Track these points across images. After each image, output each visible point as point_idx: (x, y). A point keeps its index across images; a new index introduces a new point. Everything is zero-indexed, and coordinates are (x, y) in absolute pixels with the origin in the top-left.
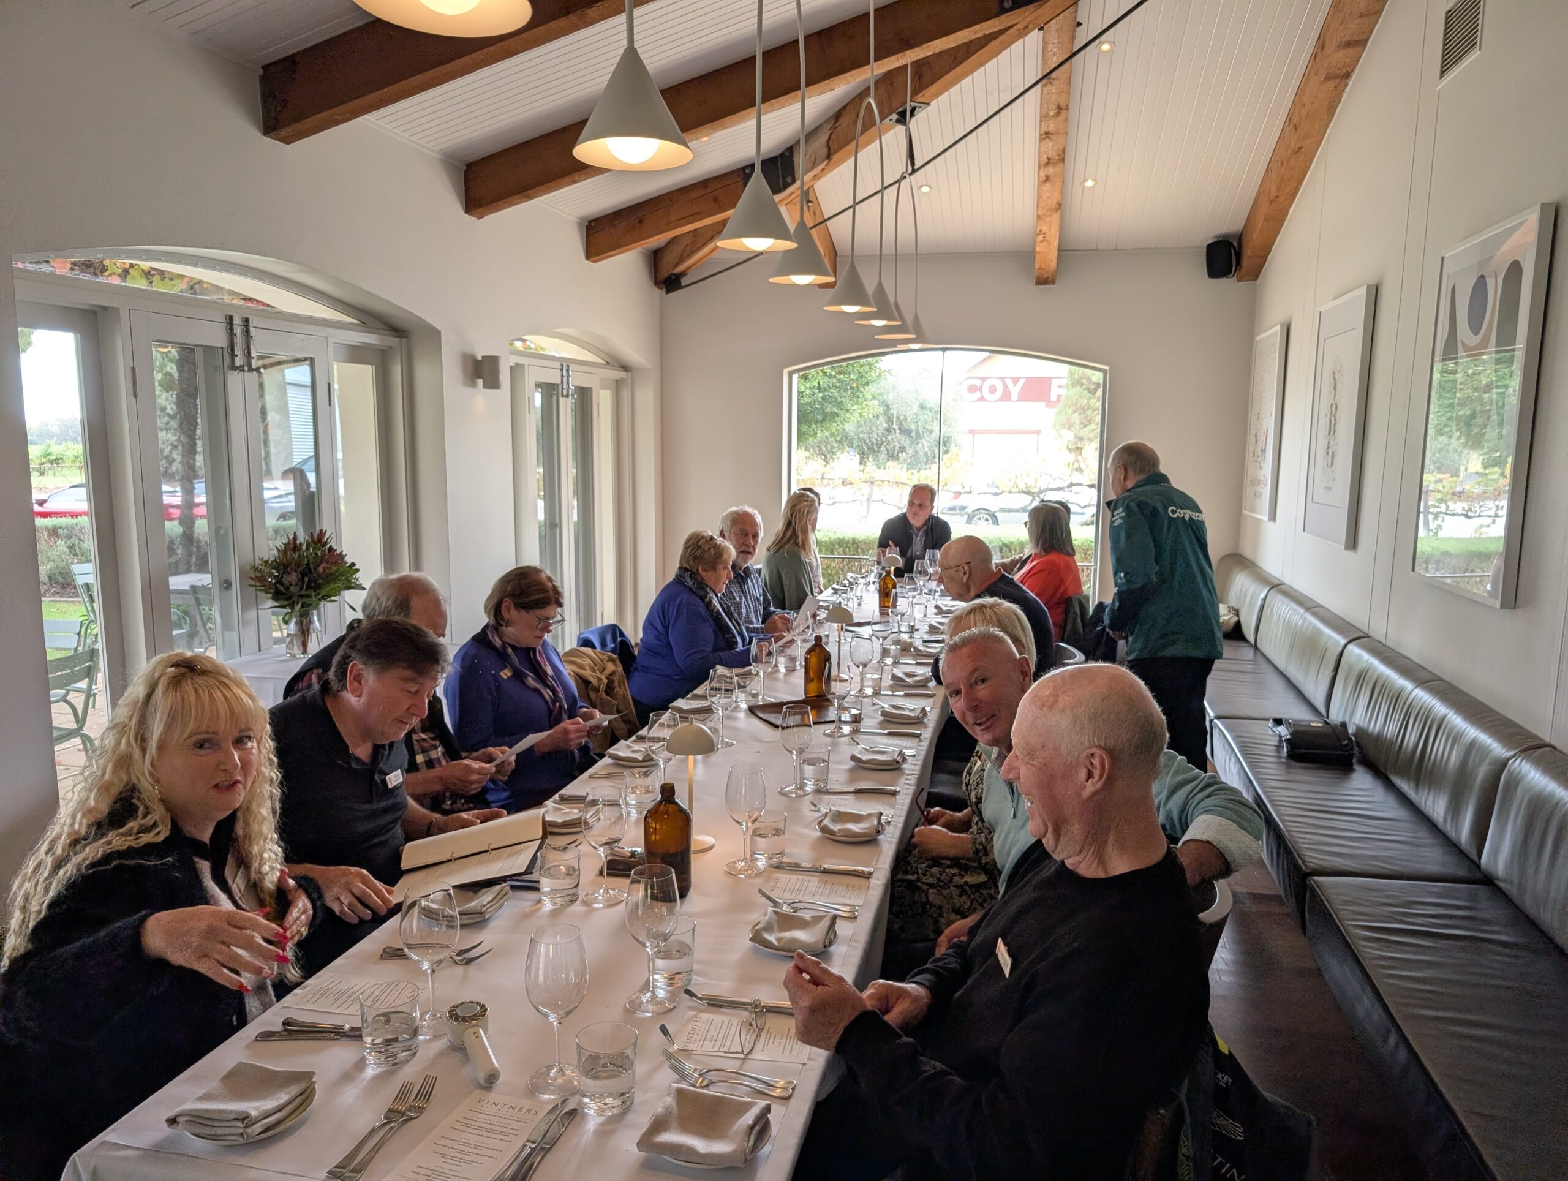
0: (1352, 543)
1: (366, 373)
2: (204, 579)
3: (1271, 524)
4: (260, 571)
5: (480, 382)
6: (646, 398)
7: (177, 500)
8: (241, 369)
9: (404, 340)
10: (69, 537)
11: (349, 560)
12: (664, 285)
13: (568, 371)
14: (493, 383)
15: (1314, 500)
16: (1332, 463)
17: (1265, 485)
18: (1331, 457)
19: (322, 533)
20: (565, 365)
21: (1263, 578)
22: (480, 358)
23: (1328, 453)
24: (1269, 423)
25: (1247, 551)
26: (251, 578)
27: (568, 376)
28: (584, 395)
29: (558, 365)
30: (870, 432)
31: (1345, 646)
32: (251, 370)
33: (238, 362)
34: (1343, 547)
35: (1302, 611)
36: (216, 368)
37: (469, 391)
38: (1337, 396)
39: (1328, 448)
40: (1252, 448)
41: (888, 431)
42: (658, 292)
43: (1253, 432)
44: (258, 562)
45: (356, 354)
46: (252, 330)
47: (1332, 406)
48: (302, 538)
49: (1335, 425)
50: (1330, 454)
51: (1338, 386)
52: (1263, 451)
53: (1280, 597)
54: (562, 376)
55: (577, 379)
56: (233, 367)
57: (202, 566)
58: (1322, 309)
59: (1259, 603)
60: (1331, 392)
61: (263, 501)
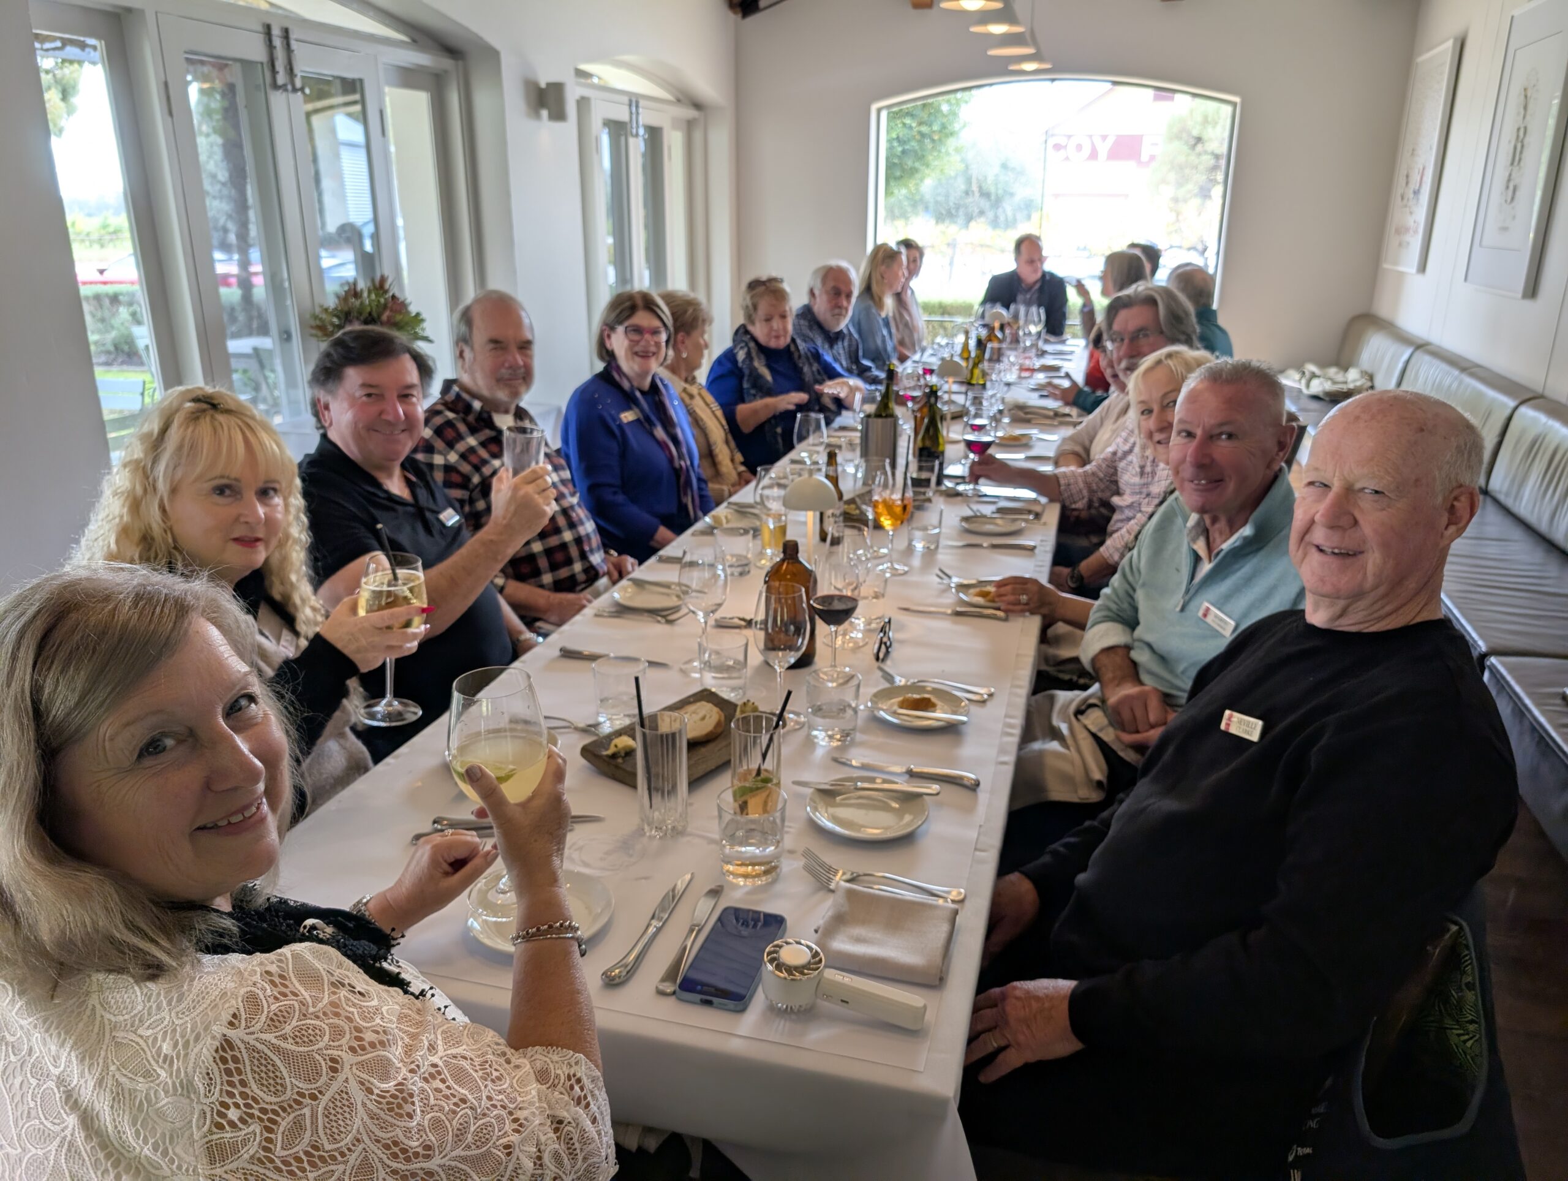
0: (1532, 289)
1: (420, 101)
2: (266, 343)
3: (1420, 277)
4: (321, 319)
5: (545, 113)
6: (720, 139)
7: (233, 269)
8: (283, 88)
9: (460, 63)
10: (130, 304)
11: (413, 309)
12: (739, 9)
13: (637, 107)
14: (558, 115)
15: (1484, 243)
16: (1513, 199)
17: (1416, 232)
18: (1512, 190)
19: (383, 280)
20: (634, 101)
21: (1403, 338)
22: (543, 85)
23: (1507, 187)
24: (1427, 157)
25: (1383, 310)
26: (312, 327)
27: (638, 113)
28: (654, 135)
29: (626, 99)
30: (947, 196)
31: (1516, 408)
32: (295, 90)
33: (281, 79)
34: (1520, 295)
35: (1456, 373)
36: (257, 87)
37: (532, 124)
38: (1528, 117)
39: (1509, 180)
40: (1400, 191)
41: (967, 193)
42: (733, 17)
43: (1404, 172)
44: (318, 310)
45: (409, 77)
46: (294, 45)
47: (1519, 129)
48: (362, 285)
49: (1521, 152)
50: (1511, 188)
51: (1531, 106)
52: (1417, 193)
53: (1427, 358)
54: (631, 113)
55: (647, 117)
56: (275, 86)
57: (264, 331)
58: (1516, 13)
59: (1400, 366)
60: (1518, 114)
61: (321, 271)
